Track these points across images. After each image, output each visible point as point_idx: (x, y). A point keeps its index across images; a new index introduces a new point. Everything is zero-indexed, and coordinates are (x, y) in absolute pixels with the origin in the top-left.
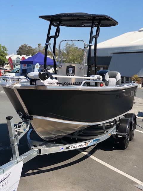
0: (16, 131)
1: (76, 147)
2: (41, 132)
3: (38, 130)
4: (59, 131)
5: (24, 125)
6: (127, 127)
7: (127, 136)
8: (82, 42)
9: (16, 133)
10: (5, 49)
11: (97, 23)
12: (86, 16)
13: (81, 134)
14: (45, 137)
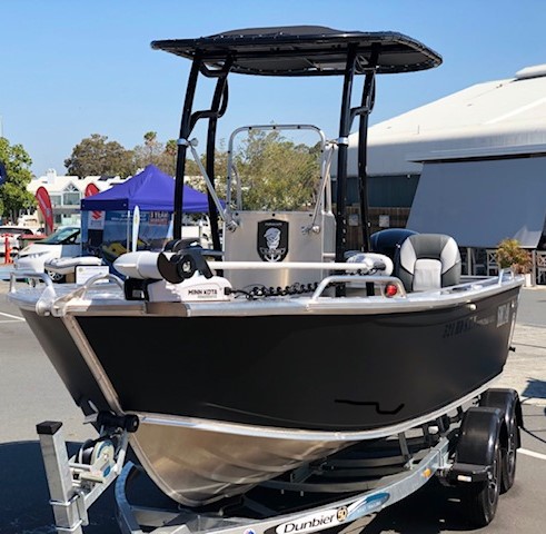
0: (76, 476)
1: (304, 526)
2: (168, 475)
3: (157, 469)
4: (235, 469)
5: (103, 452)
6: (491, 442)
7: (490, 477)
8: (314, 132)
9: (76, 484)
10: (21, 156)
11: (366, 63)
12: (323, 39)
13: (319, 472)
14: (184, 495)
